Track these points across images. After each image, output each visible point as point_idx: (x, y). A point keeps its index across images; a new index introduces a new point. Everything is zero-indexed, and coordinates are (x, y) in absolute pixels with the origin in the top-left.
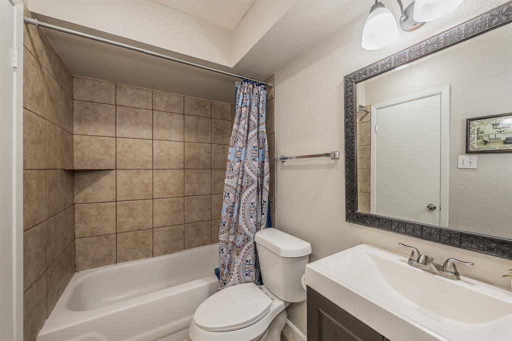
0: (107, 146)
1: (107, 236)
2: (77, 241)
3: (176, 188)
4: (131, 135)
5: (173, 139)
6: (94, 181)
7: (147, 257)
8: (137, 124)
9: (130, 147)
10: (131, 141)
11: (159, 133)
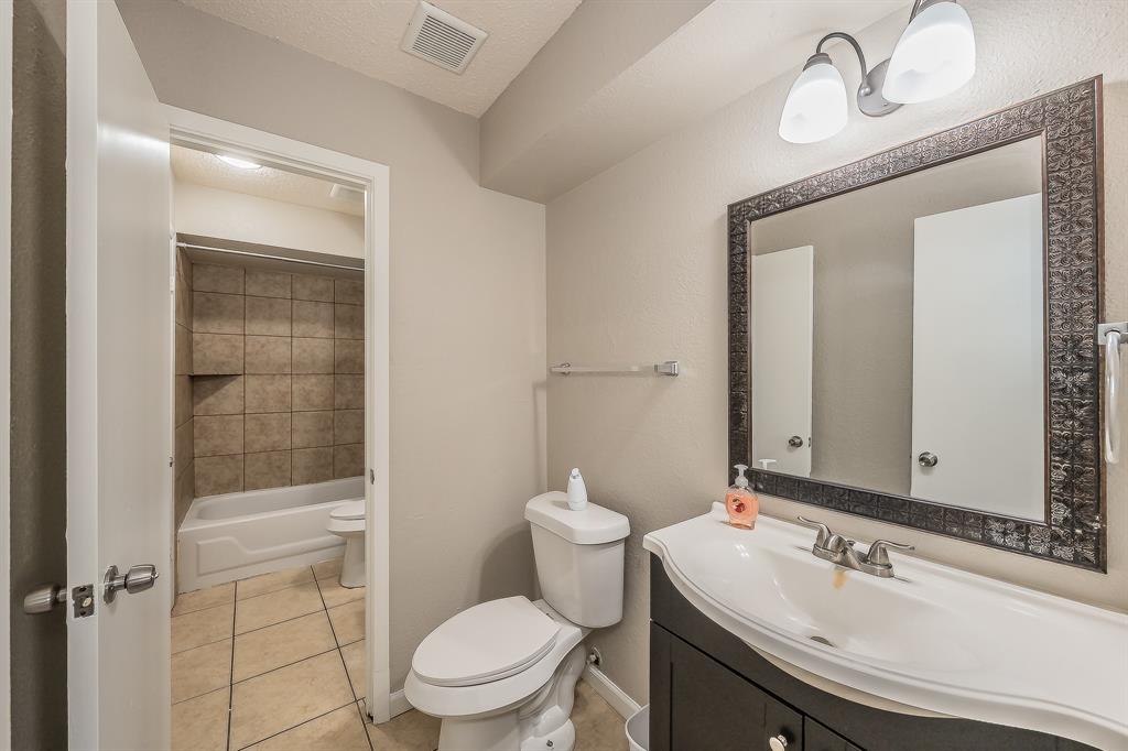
0: (234, 346)
1: (232, 456)
2: (197, 461)
3: (322, 398)
4: (264, 332)
5: (318, 335)
6: (217, 388)
7: (283, 485)
8: (271, 318)
9: (263, 346)
10: (263, 339)
11: (299, 329)
